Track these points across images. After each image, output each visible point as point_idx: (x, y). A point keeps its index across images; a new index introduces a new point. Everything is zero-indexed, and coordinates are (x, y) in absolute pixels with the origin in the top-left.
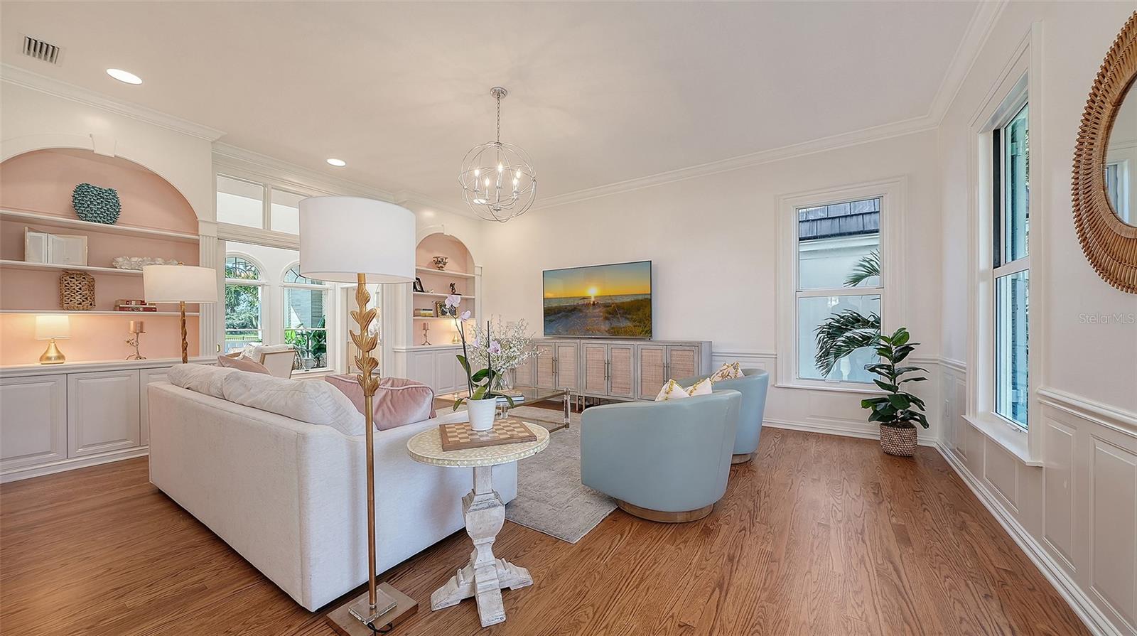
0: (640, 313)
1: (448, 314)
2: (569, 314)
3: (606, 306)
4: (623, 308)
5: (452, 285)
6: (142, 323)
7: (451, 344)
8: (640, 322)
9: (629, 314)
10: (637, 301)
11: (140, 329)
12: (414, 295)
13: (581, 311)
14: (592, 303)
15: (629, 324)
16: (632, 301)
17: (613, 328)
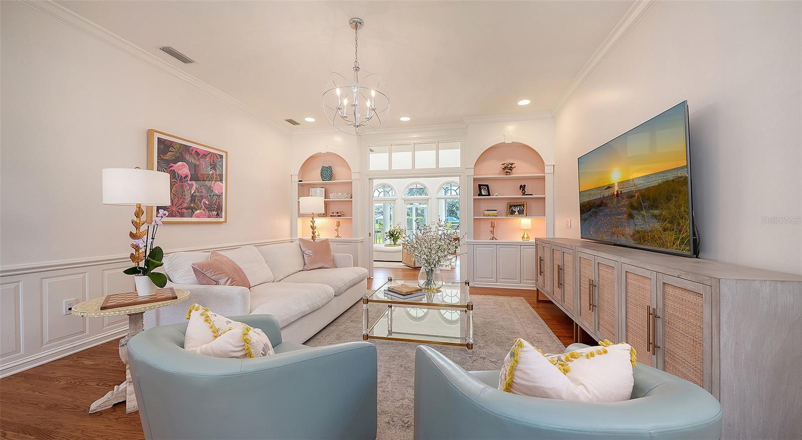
0: (671, 205)
1: (517, 213)
2: (597, 210)
3: (630, 196)
4: (648, 199)
5: (521, 186)
6: (339, 222)
7: (521, 240)
8: (671, 222)
9: (656, 208)
10: (667, 182)
11: (338, 224)
12: (474, 199)
13: (606, 205)
14: (616, 194)
15: (657, 225)
16: (659, 185)
17: (638, 232)
